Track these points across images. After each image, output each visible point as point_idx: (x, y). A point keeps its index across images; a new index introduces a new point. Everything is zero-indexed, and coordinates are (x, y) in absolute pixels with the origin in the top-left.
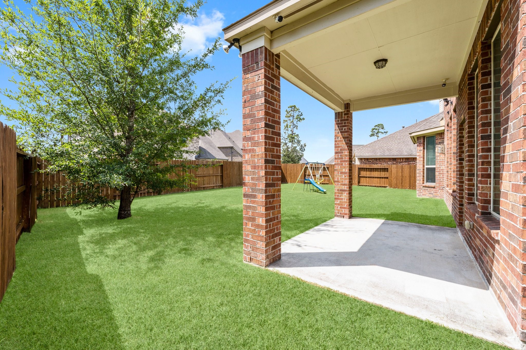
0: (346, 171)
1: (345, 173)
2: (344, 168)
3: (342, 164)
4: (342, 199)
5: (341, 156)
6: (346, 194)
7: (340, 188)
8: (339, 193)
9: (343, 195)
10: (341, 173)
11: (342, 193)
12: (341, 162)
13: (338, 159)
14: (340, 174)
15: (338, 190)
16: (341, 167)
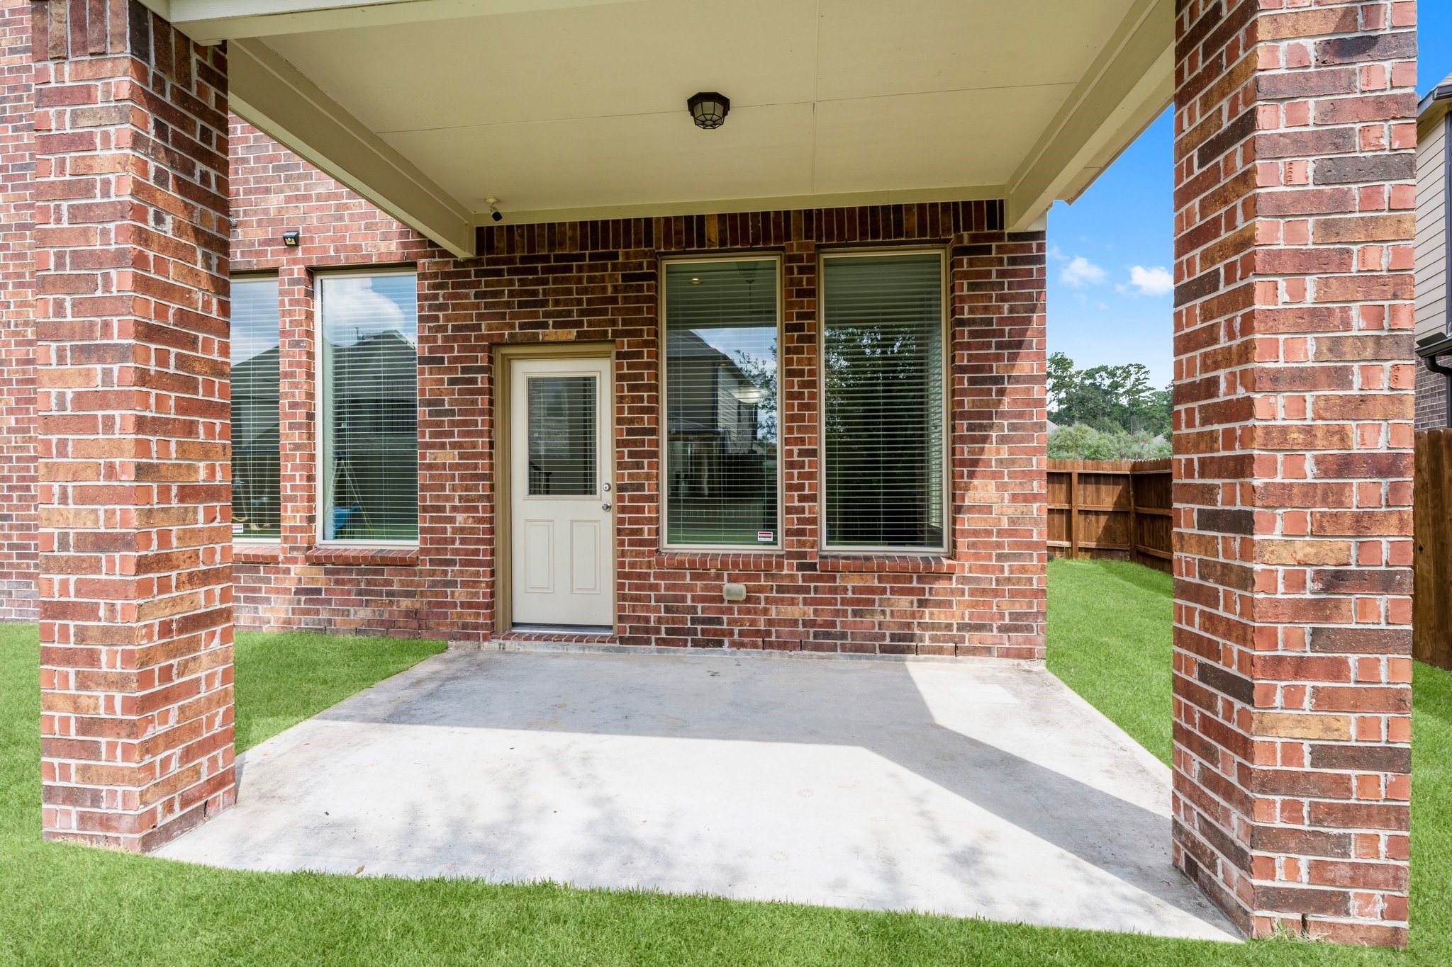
0: (219, 476)
1: (210, 493)
2: (206, 453)
3: (190, 429)
4: (193, 687)
5: (182, 361)
6: (216, 642)
7: (184, 611)
8: (171, 651)
9: (202, 652)
10: (188, 493)
11: (192, 645)
12: (183, 406)
13: (162, 381)
14: (175, 504)
15: (166, 629)
16: (183, 451)
